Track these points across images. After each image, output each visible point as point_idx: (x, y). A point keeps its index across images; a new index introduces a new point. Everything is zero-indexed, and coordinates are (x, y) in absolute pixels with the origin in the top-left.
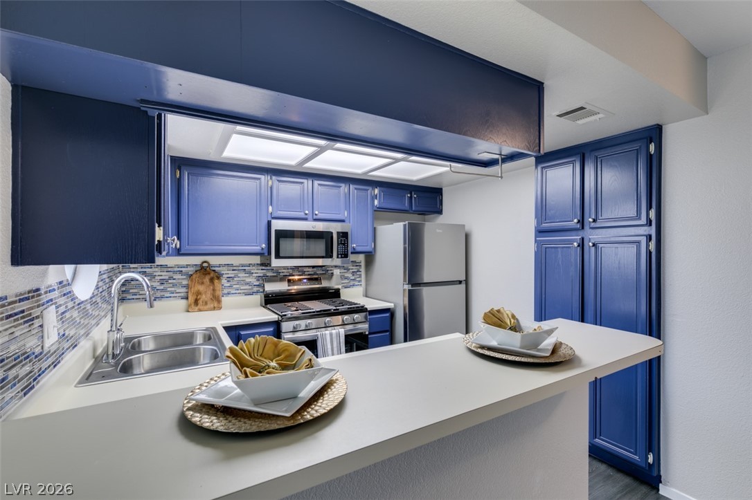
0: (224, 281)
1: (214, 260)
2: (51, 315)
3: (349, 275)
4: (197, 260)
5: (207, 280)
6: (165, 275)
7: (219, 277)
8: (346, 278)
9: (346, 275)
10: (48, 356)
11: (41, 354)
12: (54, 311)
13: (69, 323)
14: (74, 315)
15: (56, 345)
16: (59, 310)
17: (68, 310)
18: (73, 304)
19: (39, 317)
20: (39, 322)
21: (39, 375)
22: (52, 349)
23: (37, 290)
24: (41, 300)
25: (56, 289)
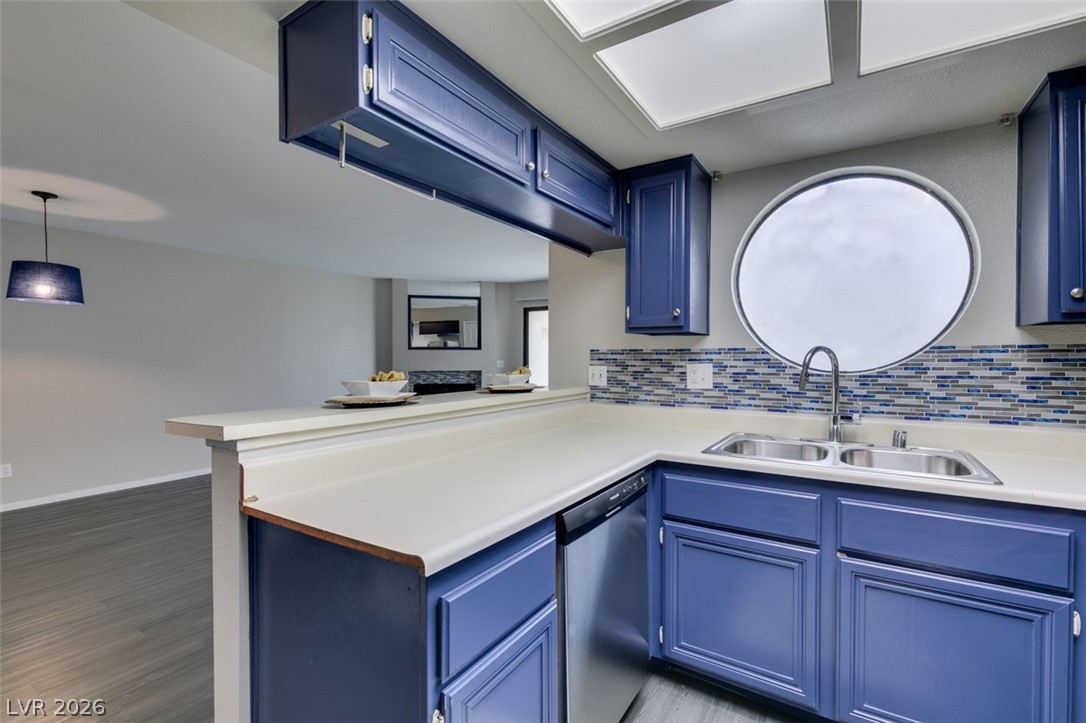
10: (698, 395)
11: (685, 390)
12: (708, 368)
13: (756, 385)
14: (774, 381)
15: (716, 393)
16: (729, 370)
17: (756, 374)
18: (774, 371)
19: (682, 367)
20: (682, 370)
21: (683, 402)
22: (706, 393)
23: (682, 350)
24: (688, 357)
25: (720, 353)
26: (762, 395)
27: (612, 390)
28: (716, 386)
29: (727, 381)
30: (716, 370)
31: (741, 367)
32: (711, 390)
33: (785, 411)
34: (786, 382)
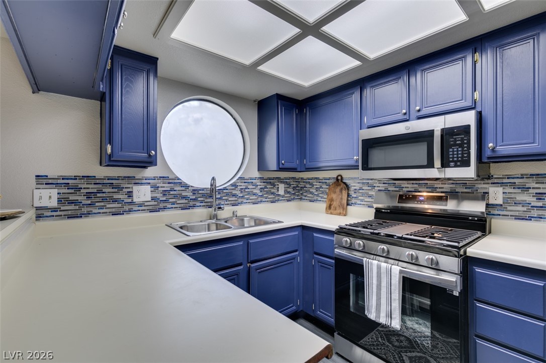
5: (338, 190)
10: (140, 205)
11: (132, 203)
12: (148, 188)
13: (175, 196)
14: (184, 194)
15: (153, 203)
16: (160, 189)
17: (175, 191)
18: (183, 188)
19: (129, 188)
20: (129, 190)
21: (130, 211)
22: (146, 204)
23: (129, 177)
24: (134, 181)
25: (155, 179)
26: (178, 202)
27: (63, 208)
28: (153, 199)
29: (159, 195)
30: (153, 189)
31: (167, 187)
32: (149, 201)
33: (189, 209)
34: (189, 194)
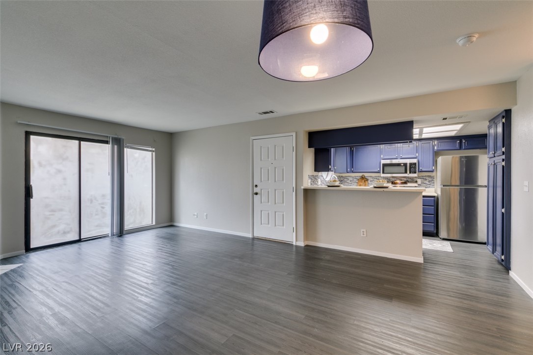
0: (369, 182)
1: (366, 175)
2: (319, 180)
3: (427, 182)
4: (361, 174)
5: (363, 181)
6: (352, 179)
7: (367, 180)
8: (425, 183)
9: (425, 182)
